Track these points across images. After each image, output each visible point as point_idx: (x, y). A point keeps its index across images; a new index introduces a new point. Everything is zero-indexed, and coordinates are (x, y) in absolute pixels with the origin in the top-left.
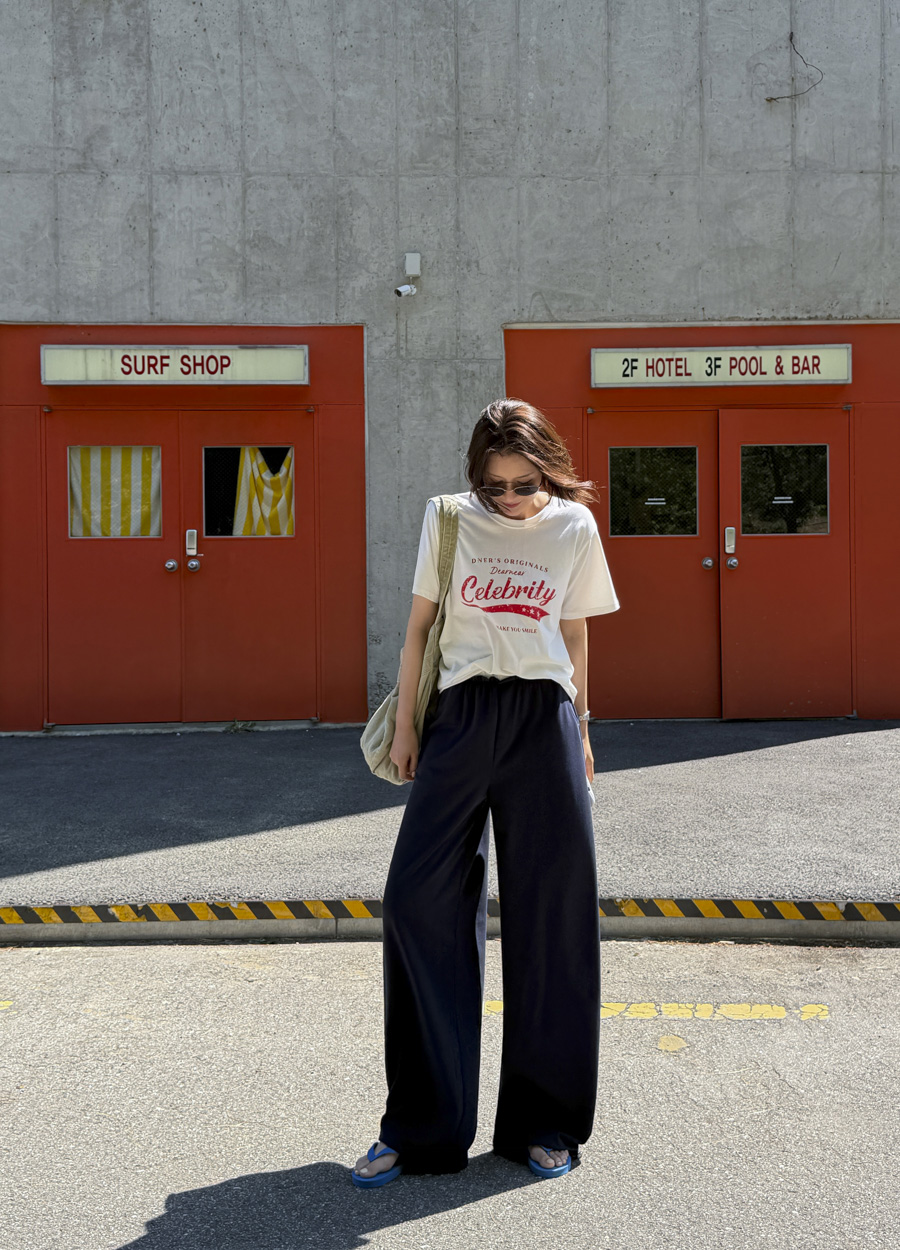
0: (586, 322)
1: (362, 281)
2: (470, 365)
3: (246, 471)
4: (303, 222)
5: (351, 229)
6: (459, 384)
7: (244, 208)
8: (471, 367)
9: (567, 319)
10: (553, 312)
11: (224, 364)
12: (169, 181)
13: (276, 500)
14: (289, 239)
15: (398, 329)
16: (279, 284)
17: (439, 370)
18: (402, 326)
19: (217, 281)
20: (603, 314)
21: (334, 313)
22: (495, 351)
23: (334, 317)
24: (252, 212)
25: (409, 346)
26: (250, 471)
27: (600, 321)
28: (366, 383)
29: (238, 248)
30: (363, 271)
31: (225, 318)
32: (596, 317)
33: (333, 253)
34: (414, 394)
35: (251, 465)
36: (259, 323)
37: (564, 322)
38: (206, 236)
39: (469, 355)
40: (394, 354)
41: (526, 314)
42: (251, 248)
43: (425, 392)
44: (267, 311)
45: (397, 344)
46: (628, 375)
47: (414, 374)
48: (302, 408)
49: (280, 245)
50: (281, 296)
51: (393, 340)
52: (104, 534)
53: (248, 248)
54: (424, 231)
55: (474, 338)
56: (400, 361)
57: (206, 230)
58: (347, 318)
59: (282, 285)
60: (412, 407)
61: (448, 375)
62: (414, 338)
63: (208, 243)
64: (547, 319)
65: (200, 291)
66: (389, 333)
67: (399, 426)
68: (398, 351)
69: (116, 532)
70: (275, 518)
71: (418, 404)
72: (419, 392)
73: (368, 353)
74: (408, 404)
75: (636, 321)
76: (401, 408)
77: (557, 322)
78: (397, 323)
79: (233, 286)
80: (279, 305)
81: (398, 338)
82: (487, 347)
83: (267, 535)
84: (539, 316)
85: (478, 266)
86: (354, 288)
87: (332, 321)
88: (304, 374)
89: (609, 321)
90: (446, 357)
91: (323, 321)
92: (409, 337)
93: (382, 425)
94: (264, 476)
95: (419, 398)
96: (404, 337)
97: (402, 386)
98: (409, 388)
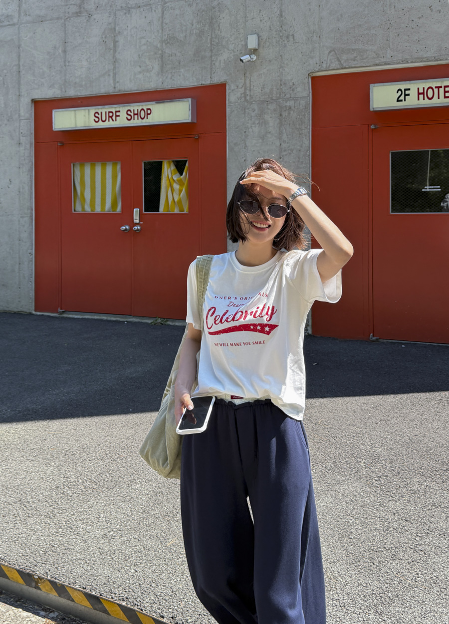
0: (370, 66)
1: (225, 56)
2: (288, 102)
4: (193, 25)
5: (219, 26)
6: (281, 115)
7: (162, 22)
8: (288, 104)
9: (353, 66)
10: (342, 62)
11: (148, 113)
12: (125, 13)
13: (180, 191)
14: (186, 37)
15: (245, 83)
16: (180, 63)
17: (269, 107)
18: (248, 82)
19: (148, 66)
20: (383, 60)
21: (209, 77)
22: (305, 92)
23: (209, 80)
24: (166, 24)
25: (252, 94)
26: (166, 174)
27: (381, 65)
28: (227, 119)
29: (159, 45)
30: (226, 50)
31: (153, 86)
32: (377, 62)
33: (209, 40)
34: (254, 123)
35: (168, 171)
36: (169, 87)
37: (352, 68)
38: (143, 41)
39: (288, 96)
40: (243, 99)
41: (324, 65)
42: (166, 44)
43: (261, 122)
44: (174, 80)
45: (245, 93)
46: (401, 101)
47: (254, 110)
48: (192, 136)
49: (181, 41)
50: (181, 70)
51: (242, 90)
52: (92, 211)
53: (164, 44)
54: (261, 21)
55: (291, 84)
56: (246, 104)
57: (143, 38)
58: (217, 79)
59: (182, 63)
60: (253, 132)
61: (275, 110)
62: (255, 88)
63: (144, 44)
64: (339, 67)
65: (140, 72)
66: (240, 86)
67: (245, 144)
68: (245, 97)
69: (98, 210)
70: (180, 201)
71: (256, 129)
72: (257, 122)
73: (229, 99)
74: (250, 130)
75: (412, 62)
76: (247, 133)
77: (345, 68)
78: (245, 80)
79: (157, 67)
80: (180, 76)
81: (245, 89)
82: (299, 89)
83: (176, 211)
84: (333, 66)
85: (293, 38)
86: (220, 61)
87: (208, 82)
88: (189, 116)
89: (389, 64)
90: (274, 98)
91: (204, 83)
92: (252, 88)
93: (235, 144)
94: (173, 177)
95: (257, 125)
96: (249, 88)
97: (247, 119)
98: (251, 120)
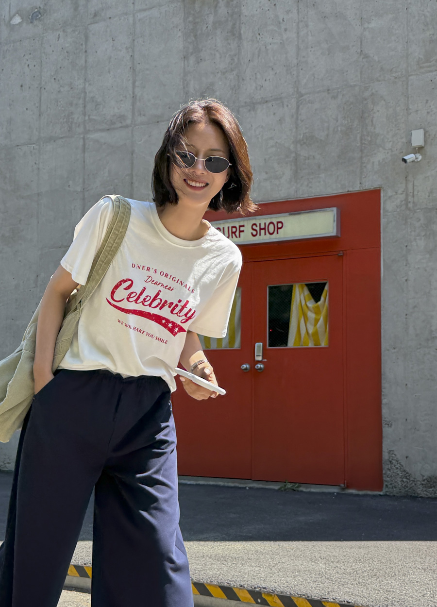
1: (380, 156)
3: (297, 301)
4: (337, 121)
5: (372, 121)
7: (297, 119)
11: (279, 226)
13: (317, 321)
14: (328, 135)
15: (406, 187)
16: (319, 167)
18: (410, 186)
19: (277, 171)
21: (359, 182)
23: (359, 185)
24: (302, 121)
25: (415, 199)
26: (298, 301)
28: (382, 231)
29: (292, 147)
30: (381, 149)
31: (282, 196)
33: (358, 138)
34: (419, 235)
35: (300, 296)
36: (306, 196)
38: (271, 143)
40: (404, 207)
42: (301, 145)
43: (428, 233)
44: (311, 187)
45: (406, 199)
47: (418, 220)
48: (335, 253)
49: (321, 140)
50: (320, 176)
51: (403, 197)
53: (299, 145)
54: (428, 113)
56: (408, 212)
57: (271, 138)
58: (368, 184)
59: (322, 167)
60: (417, 246)
62: (419, 193)
63: (272, 146)
65: (266, 180)
66: (400, 192)
67: (407, 260)
68: (407, 204)
69: (214, 346)
70: (316, 334)
71: (422, 243)
72: (423, 234)
73: (384, 209)
74: (414, 243)
76: (408, 247)
78: (406, 183)
79: (288, 172)
80: (319, 182)
81: (407, 195)
83: (311, 345)
86: (373, 163)
87: (356, 188)
88: (333, 228)
91: (351, 189)
92: (416, 193)
93: (394, 261)
94: (308, 304)
95: (423, 238)
96: (412, 194)
97: (409, 231)
98: (415, 231)
